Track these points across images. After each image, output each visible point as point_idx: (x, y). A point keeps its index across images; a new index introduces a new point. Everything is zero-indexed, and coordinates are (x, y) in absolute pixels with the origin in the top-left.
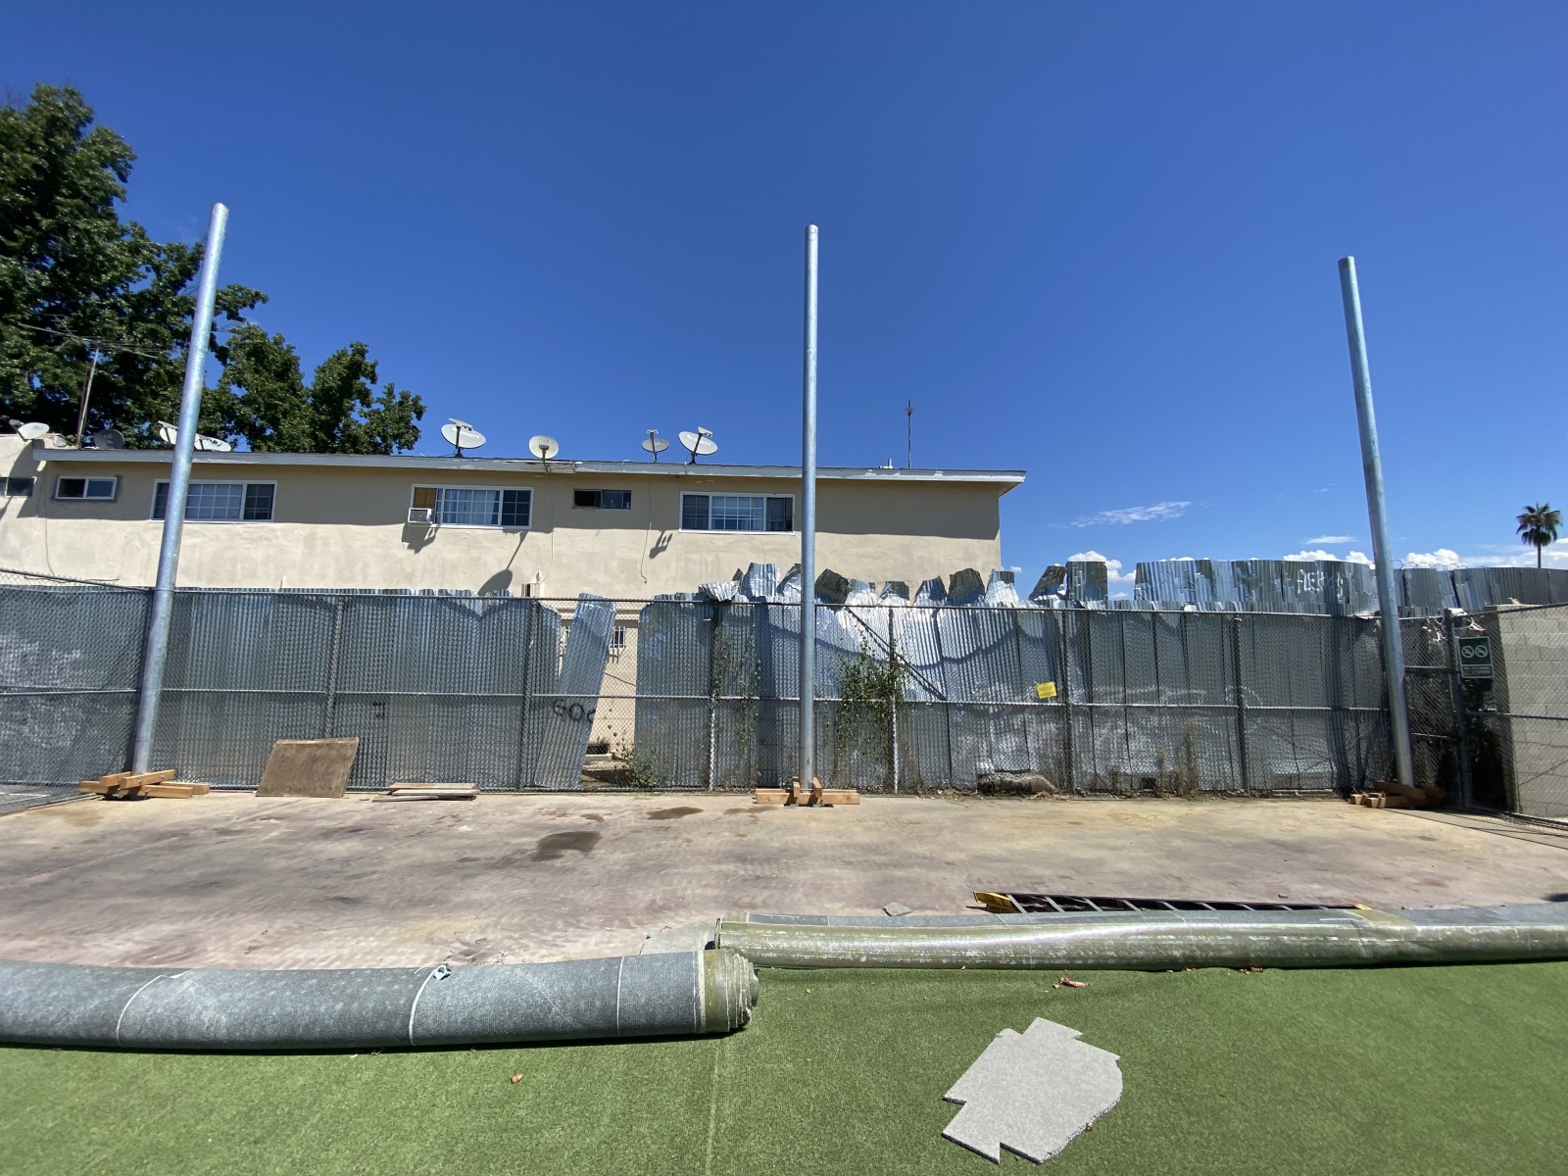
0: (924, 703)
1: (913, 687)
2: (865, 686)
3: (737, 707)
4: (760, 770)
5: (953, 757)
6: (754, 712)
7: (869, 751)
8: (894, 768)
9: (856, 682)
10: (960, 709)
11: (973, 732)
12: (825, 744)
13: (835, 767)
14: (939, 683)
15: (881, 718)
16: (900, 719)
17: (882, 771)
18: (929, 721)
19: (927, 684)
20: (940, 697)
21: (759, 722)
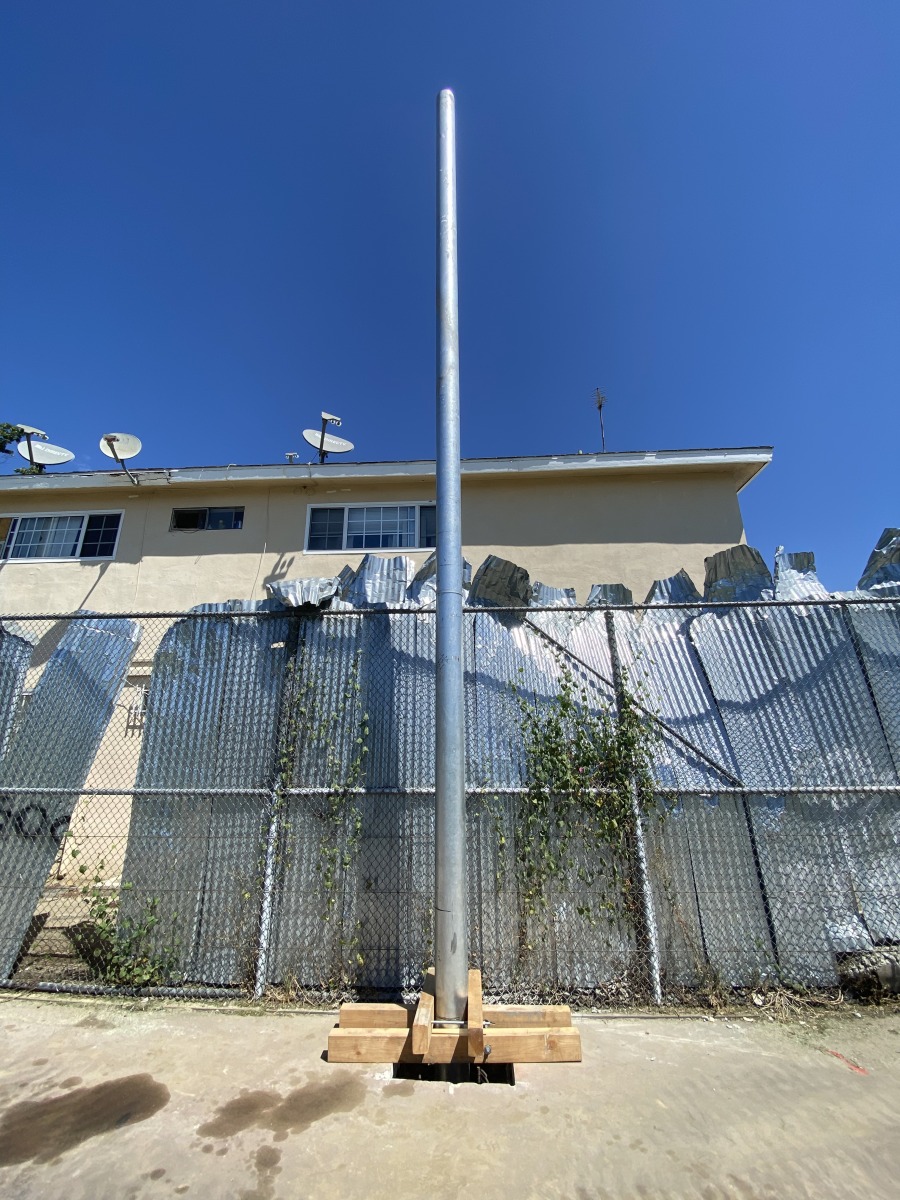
0: (696, 793)
1: (668, 761)
2: (573, 760)
3: (323, 811)
4: (362, 950)
5: (774, 913)
6: (354, 820)
7: (591, 904)
8: (647, 942)
9: (553, 752)
10: (770, 804)
11: (806, 852)
12: (498, 888)
13: (522, 942)
14: (717, 752)
15: (611, 828)
16: (652, 829)
17: (623, 948)
18: (710, 831)
19: (694, 755)
20: (726, 778)
21: (362, 840)
